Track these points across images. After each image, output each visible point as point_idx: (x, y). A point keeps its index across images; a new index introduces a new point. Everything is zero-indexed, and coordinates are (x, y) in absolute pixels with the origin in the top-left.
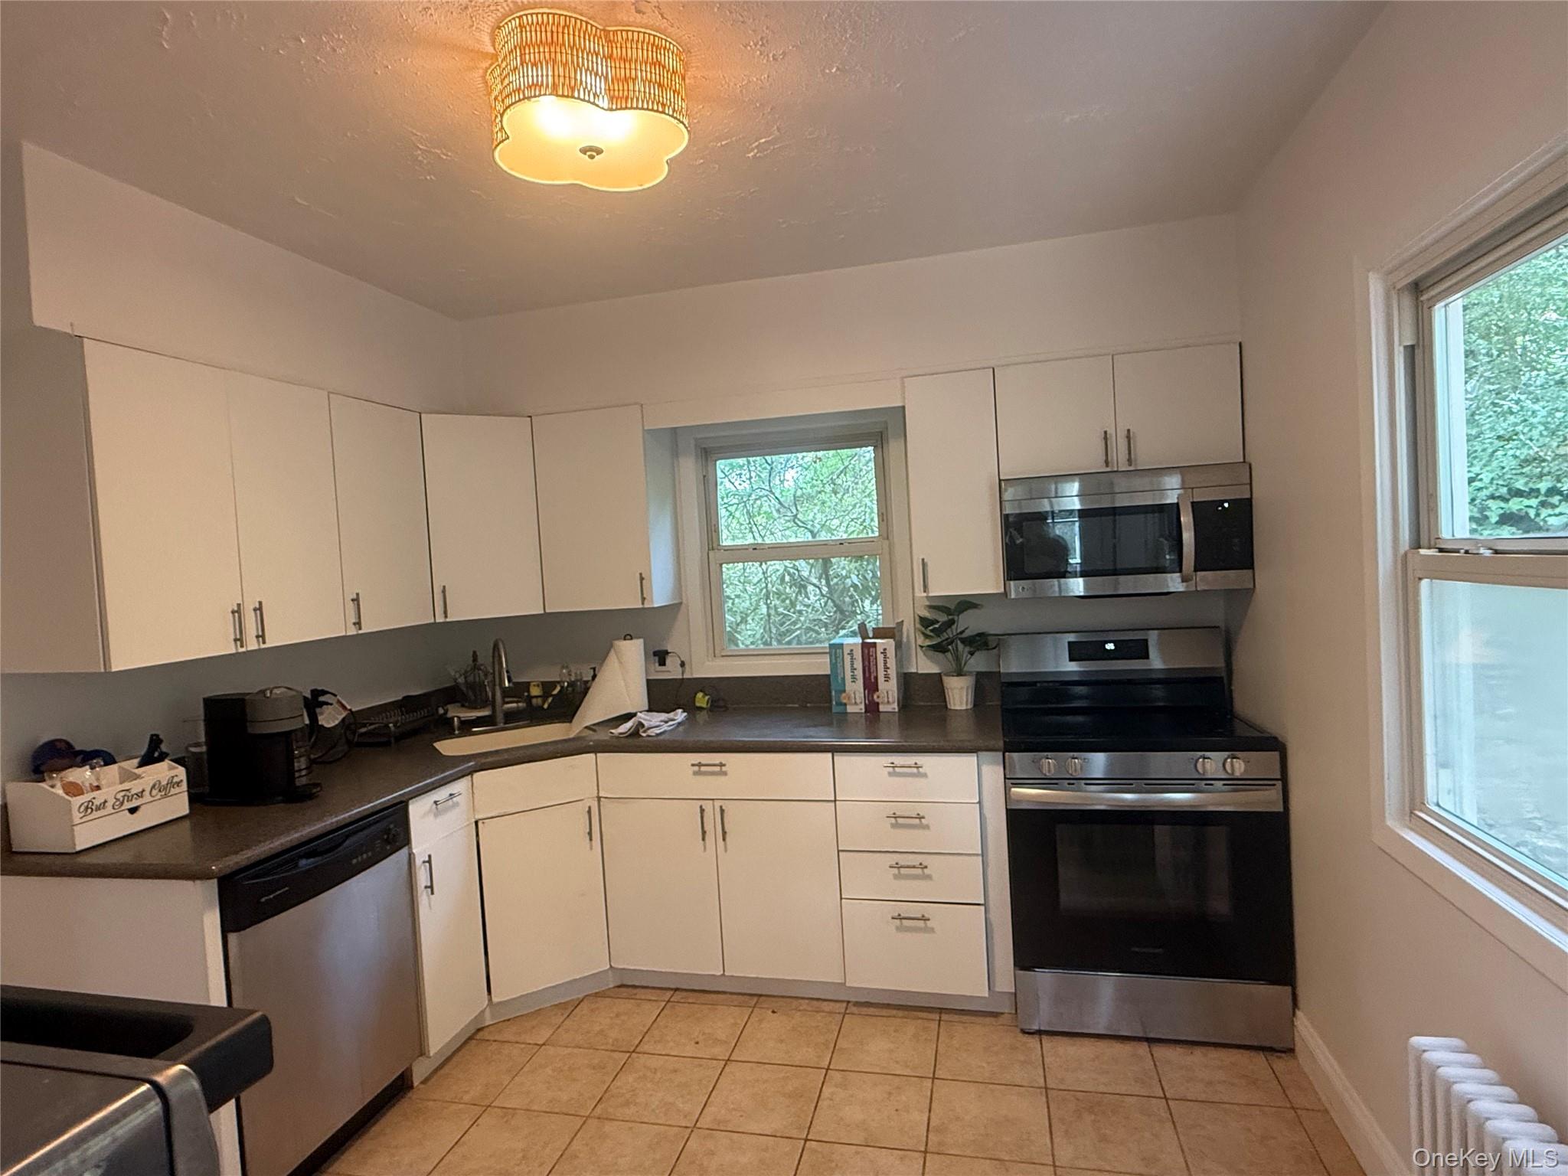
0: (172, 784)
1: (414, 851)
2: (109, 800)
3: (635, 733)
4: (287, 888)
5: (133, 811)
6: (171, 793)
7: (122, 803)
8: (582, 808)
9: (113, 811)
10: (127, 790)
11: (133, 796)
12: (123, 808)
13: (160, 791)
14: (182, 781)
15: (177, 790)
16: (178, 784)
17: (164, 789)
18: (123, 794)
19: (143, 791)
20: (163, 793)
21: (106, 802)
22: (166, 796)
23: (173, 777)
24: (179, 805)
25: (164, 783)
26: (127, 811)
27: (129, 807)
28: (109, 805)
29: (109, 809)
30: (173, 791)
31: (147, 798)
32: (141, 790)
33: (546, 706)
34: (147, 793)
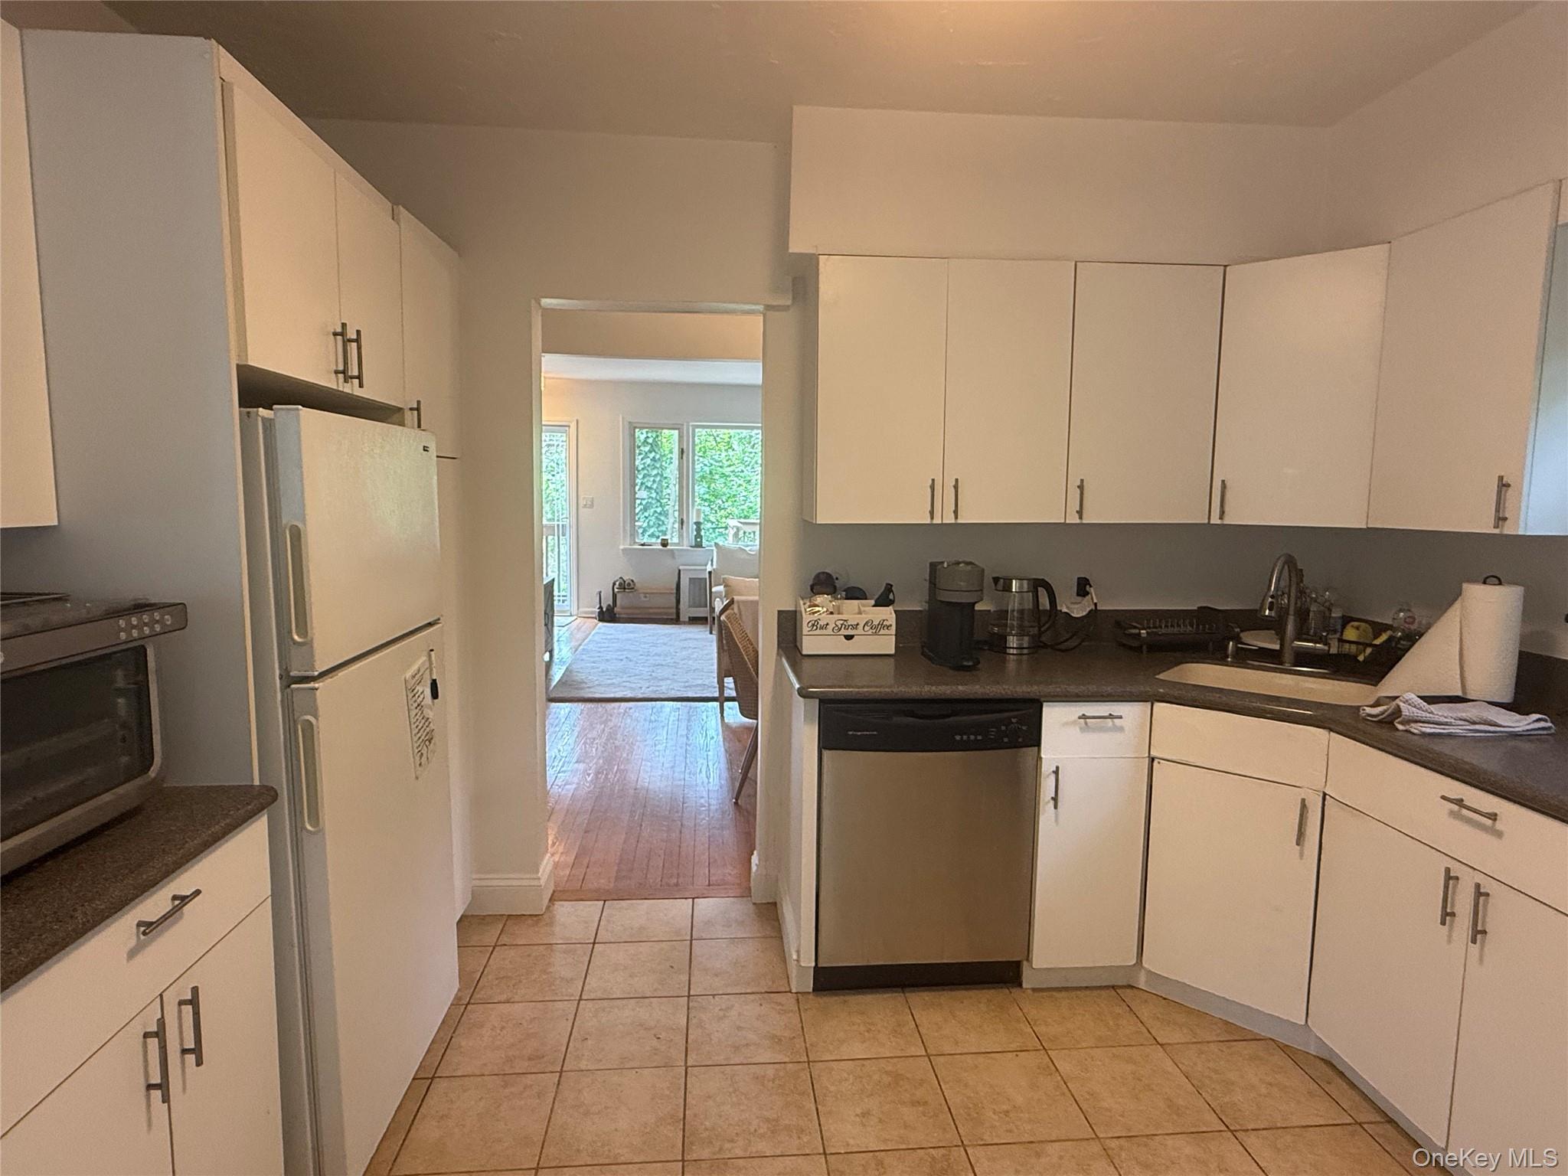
0: (882, 625)
1: (1043, 756)
2: (830, 623)
3: (1388, 722)
4: (875, 733)
5: (849, 638)
6: (880, 633)
7: (840, 630)
8: (1297, 796)
9: (832, 633)
10: (845, 621)
11: (849, 626)
12: (840, 633)
13: (871, 628)
14: (891, 625)
15: (886, 631)
16: (888, 627)
17: (878, 628)
18: (842, 622)
19: (858, 624)
20: (874, 631)
21: (827, 624)
22: (875, 634)
23: (884, 621)
24: (887, 644)
25: (876, 623)
26: (843, 637)
27: (846, 634)
28: (830, 627)
29: (829, 631)
30: (882, 632)
31: (860, 630)
32: (856, 623)
33: (1361, 658)
34: (860, 627)
